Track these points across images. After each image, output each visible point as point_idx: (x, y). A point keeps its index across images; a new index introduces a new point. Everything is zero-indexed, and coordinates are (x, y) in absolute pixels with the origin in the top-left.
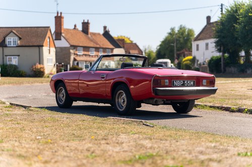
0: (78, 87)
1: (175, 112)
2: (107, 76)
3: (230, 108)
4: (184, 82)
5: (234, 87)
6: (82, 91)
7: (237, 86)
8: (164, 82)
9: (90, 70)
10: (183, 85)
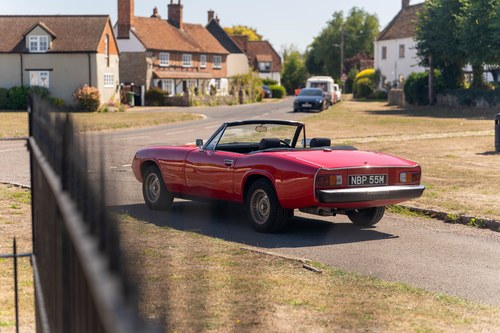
0: (183, 174)
1: (351, 222)
2: (235, 162)
3: (446, 214)
4: (368, 177)
5: (452, 148)
6: (190, 183)
7: (458, 147)
8: (336, 180)
9: (205, 148)
10: (367, 184)
